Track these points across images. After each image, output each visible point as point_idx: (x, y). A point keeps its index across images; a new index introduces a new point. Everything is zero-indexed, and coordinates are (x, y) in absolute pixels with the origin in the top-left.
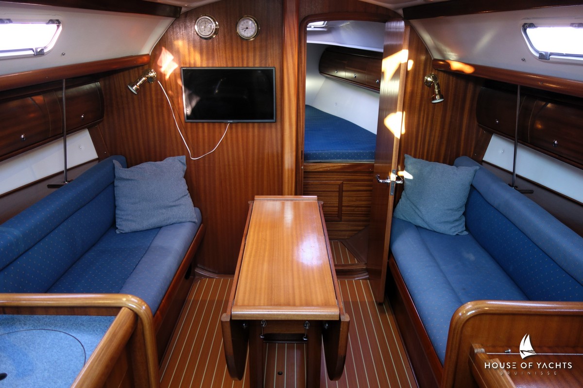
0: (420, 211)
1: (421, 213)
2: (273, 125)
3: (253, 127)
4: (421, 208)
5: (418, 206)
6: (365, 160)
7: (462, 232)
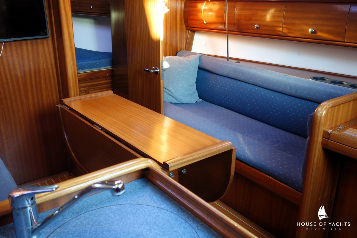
0: (170, 91)
1: (172, 92)
2: (45, 41)
3: (27, 45)
4: (170, 89)
5: (168, 88)
6: (102, 68)
7: (198, 100)
